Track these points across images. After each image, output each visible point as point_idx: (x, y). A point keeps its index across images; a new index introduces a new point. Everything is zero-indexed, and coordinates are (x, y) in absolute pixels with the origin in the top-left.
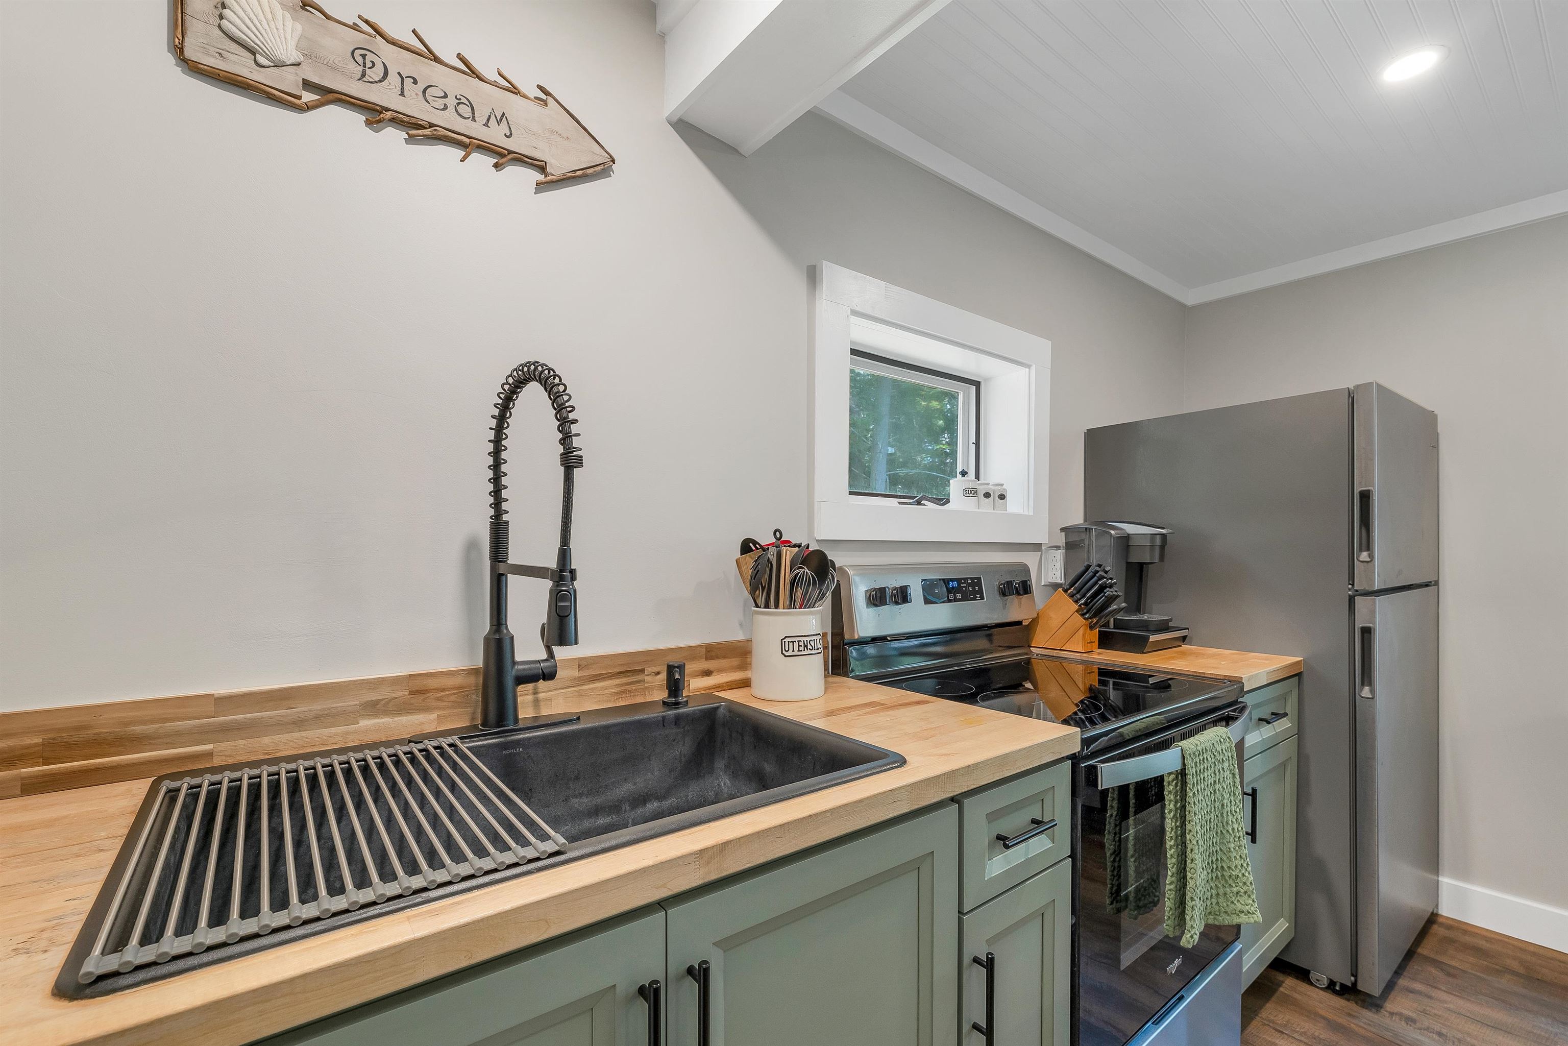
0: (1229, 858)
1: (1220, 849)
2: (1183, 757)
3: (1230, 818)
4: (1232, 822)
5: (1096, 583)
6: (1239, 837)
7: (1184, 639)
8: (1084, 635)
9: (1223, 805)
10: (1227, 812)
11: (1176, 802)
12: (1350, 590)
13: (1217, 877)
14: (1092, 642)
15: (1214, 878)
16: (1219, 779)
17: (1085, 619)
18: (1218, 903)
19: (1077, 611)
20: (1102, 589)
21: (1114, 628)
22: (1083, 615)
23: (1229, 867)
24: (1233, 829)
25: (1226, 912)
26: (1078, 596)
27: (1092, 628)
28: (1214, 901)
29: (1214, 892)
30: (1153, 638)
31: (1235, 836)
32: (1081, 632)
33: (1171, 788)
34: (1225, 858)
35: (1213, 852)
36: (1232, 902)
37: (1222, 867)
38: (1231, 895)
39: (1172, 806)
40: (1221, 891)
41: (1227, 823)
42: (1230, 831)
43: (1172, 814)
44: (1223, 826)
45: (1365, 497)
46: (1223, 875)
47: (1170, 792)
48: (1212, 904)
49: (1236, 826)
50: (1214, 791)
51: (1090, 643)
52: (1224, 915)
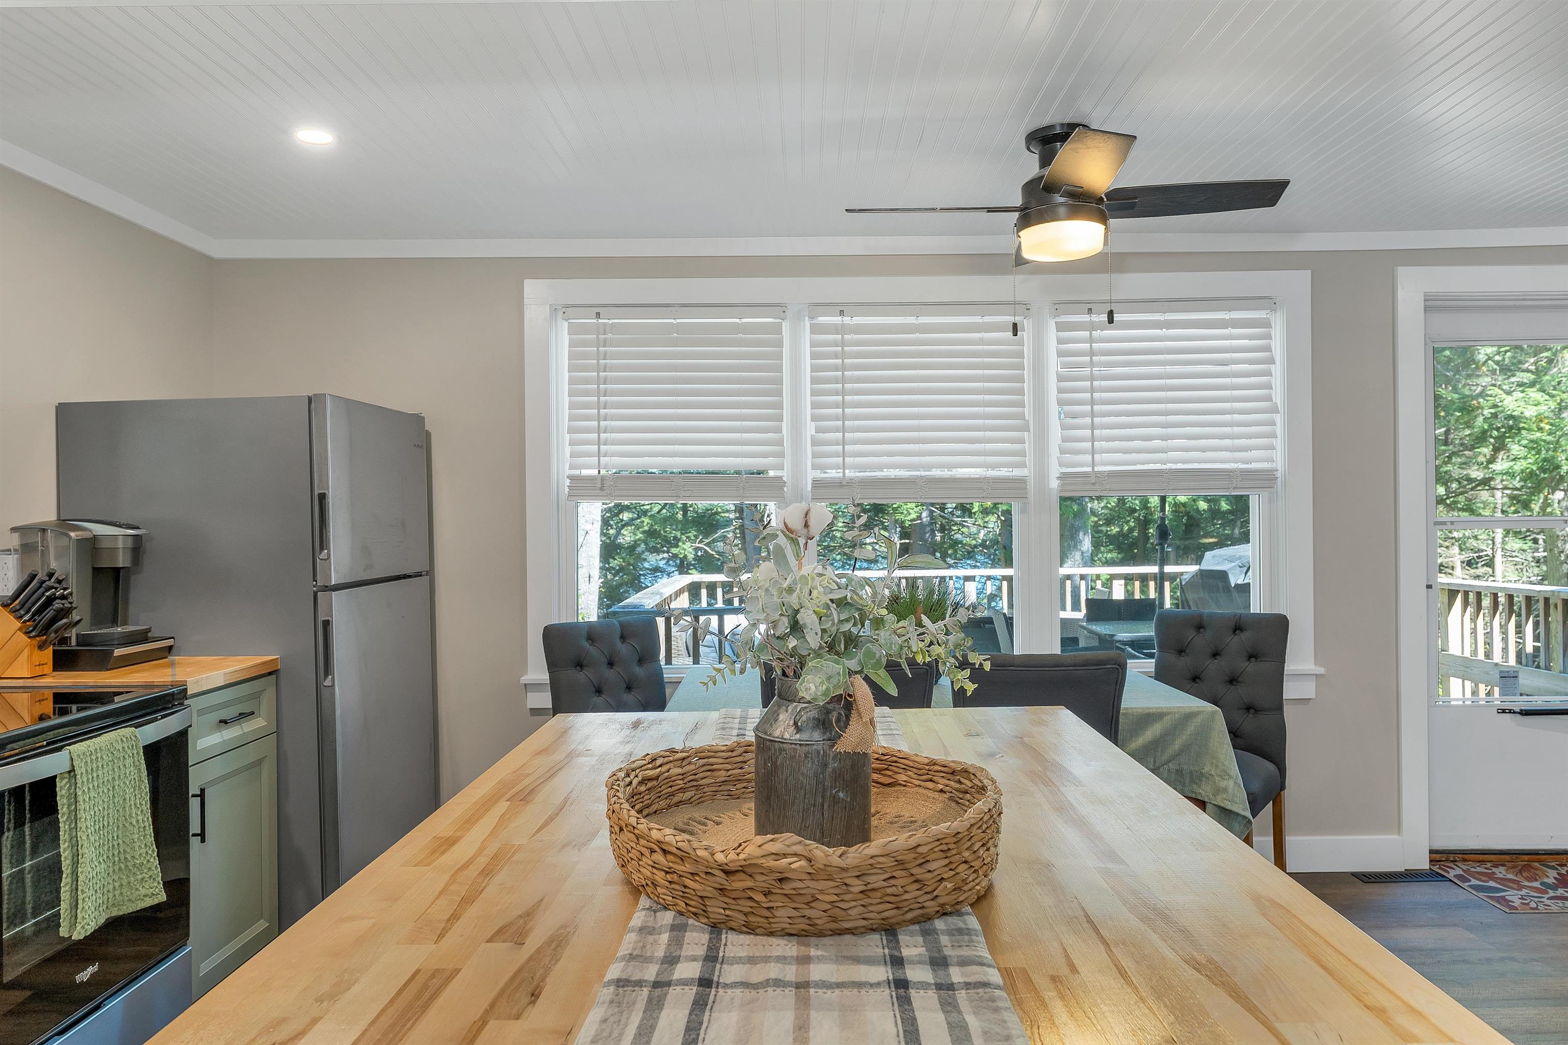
0: (133, 849)
1: (123, 842)
2: (72, 759)
3: (134, 811)
4: (137, 815)
5: (43, 595)
6: (145, 827)
7: (170, 648)
8: (30, 656)
9: (125, 799)
10: (130, 806)
11: (69, 806)
12: (314, 587)
13: (120, 869)
14: (43, 664)
15: (116, 870)
16: (119, 776)
17: (30, 637)
18: (121, 893)
19: (20, 629)
20: (50, 601)
21: (78, 645)
22: (26, 633)
23: (133, 857)
24: (138, 821)
25: (129, 900)
26: (22, 612)
27: (41, 647)
28: (117, 893)
29: (117, 884)
30: (118, 652)
31: (140, 827)
32: (26, 652)
33: (64, 792)
34: (128, 850)
35: (113, 846)
36: (137, 889)
37: (126, 858)
38: (135, 883)
39: (65, 809)
40: (125, 882)
41: (131, 816)
42: (134, 823)
43: (65, 818)
44: (126, 819)
45: (322, 497)
46: (126, 866)
47: (62, 796)
48: (115, 896)
49: (140, 818)
50: (114, 787)
51: (39, 665)
52: (128, 904)
